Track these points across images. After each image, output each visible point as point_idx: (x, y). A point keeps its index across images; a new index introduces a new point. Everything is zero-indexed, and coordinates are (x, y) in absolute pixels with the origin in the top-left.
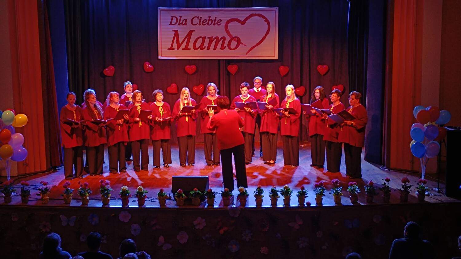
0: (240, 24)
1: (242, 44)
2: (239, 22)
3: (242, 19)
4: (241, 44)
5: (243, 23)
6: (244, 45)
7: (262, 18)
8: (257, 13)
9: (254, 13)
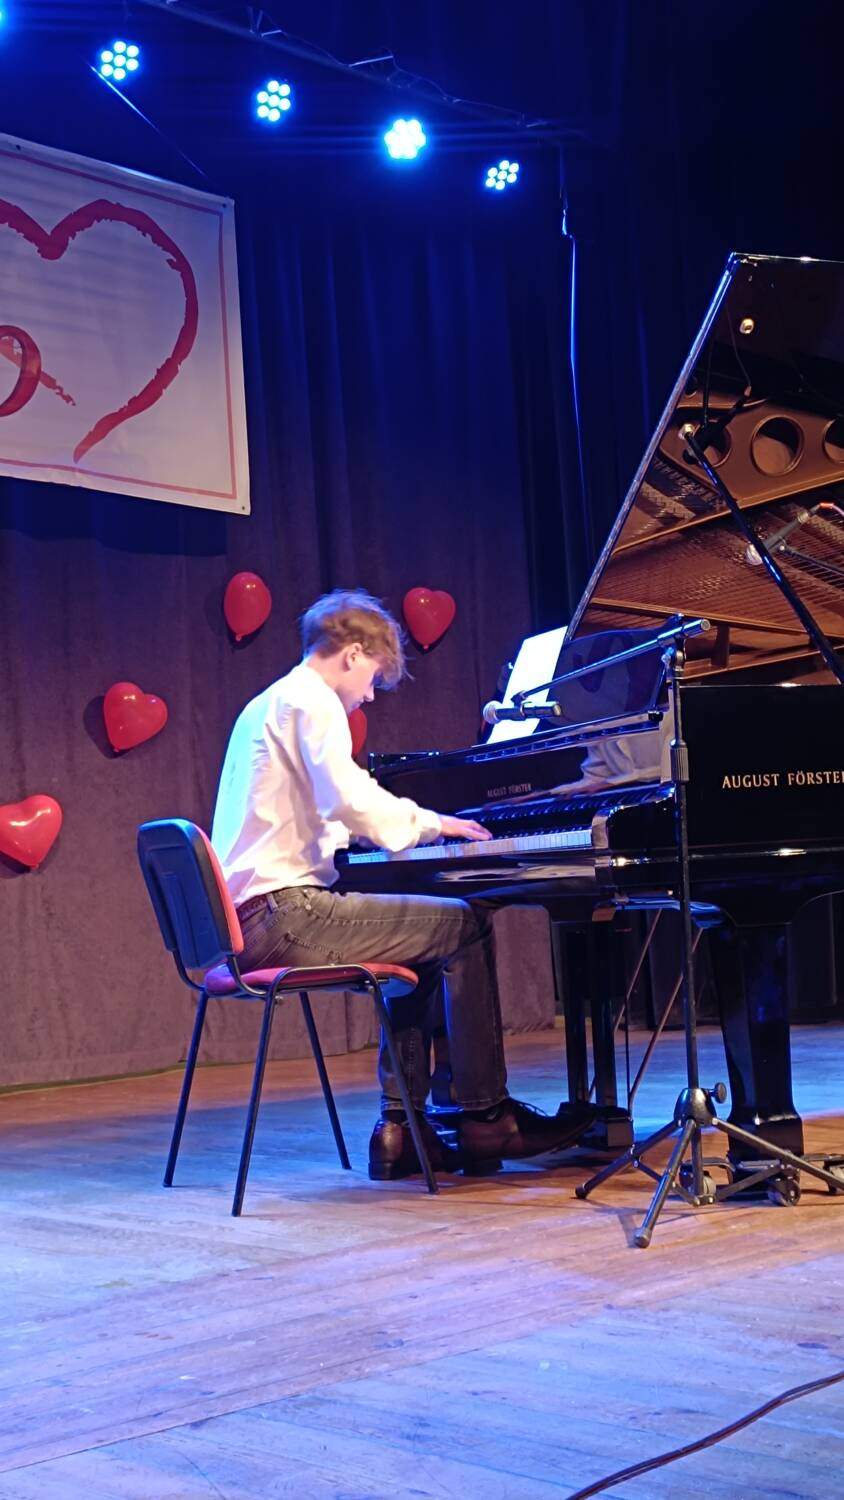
0: (32, 248)
1: (51, 383)
2: (29, 237)
3: (48, 222)
4: (40, 384)
5: (51, 245)
6: (61, 393)
7: (154, 241)
8: (130, 202)
9: (114, 196)
